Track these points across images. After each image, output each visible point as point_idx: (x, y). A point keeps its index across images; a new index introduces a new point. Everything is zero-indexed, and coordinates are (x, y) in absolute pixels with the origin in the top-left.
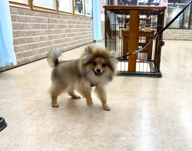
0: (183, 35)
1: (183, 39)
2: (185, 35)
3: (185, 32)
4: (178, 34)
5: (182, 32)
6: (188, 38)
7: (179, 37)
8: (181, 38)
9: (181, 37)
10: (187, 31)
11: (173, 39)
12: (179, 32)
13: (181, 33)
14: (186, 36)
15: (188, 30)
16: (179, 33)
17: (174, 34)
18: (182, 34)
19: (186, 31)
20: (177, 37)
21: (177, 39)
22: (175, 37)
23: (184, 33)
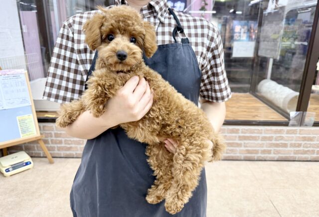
0: (277, 145)
1: (276, 156)
2: (285, 145)
3: (284, 135)
4: (260, 142)
5: (274, 136)
6: (296, 152)
7: (264, 152)
8: (272, 155)
9: (269, 152)
10: (294, 132)
11: (242, 156)
12: (263, 135)
13: (270, 139)
14: (289, 149)
15: (298, 128)
16: (264, 139)
17: (246, 142)
18: (274, 142)
19: (288, 132)
20: (256, 152)
21: (256, 156)
22: (249, 152)
23: (282, 138)
